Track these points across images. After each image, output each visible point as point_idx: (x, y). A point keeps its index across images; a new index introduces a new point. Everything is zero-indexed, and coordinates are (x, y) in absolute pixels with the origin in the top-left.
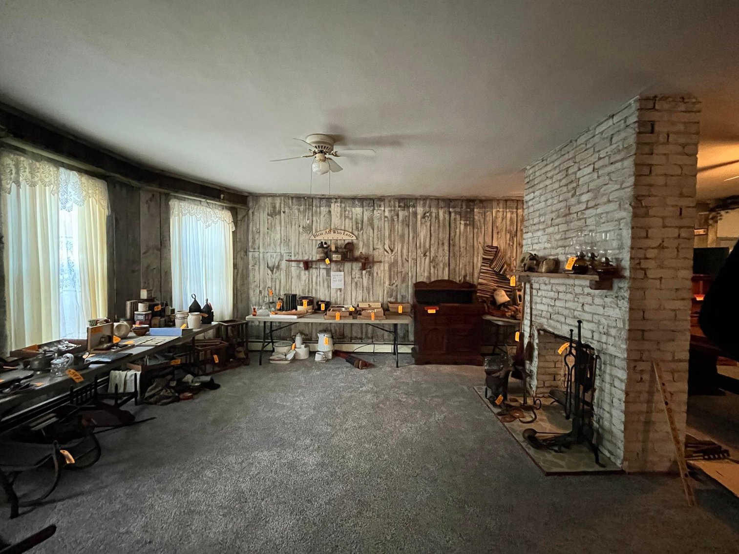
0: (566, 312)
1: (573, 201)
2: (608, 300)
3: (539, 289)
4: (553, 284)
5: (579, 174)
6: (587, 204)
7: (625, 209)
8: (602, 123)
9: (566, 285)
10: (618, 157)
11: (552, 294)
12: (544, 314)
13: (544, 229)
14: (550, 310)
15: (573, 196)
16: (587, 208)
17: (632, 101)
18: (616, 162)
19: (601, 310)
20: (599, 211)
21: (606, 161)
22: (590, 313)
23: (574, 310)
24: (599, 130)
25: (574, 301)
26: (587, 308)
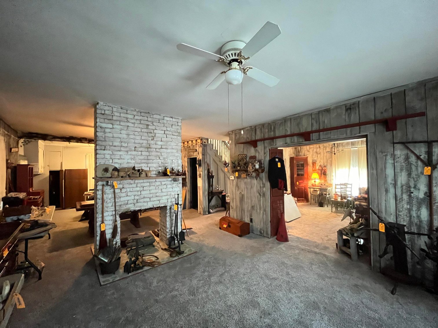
0: (151, 195)
1: (152, 142)
2: (174, 185)
3: (123, 187)
4: (137, 183)
5: (155, 131)
6: (161, 146)
7: (179, 153)
8: (167, 117)
9: (149, 182)
10: (175, 134)
11: (138, 189)
12: (129, 202)
13: (127, 151)
14: (136, 198)
15: (152, 140)
16: (161, 148)
17: (180, 118)
18: (175, 135)
19: (171, 190)
20: (168, 151)
21: (171, 133)
22: (166, 192)
23: (156, 193)
24: (166, 118)
25: (156, 189)
26: (163, 190)
